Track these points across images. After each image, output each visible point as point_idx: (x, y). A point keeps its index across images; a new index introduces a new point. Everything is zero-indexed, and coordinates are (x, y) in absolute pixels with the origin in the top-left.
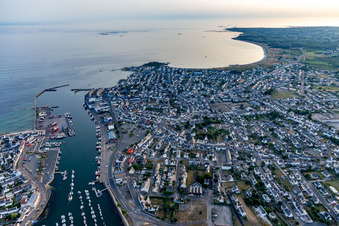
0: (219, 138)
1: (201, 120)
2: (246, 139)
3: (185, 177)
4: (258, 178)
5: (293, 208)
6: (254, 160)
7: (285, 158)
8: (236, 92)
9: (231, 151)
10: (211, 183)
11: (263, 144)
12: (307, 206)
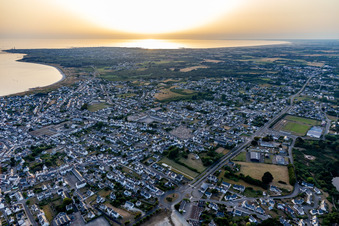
0: (58, 162)
1: (28, 152)
2: (86, 153)
3: (42, 214)
4: (113, 181)
5: (148, 190)
6: (103, 168)
7: (124, 156)
8: (52, 113)
9: (78, 169)
10: (74, 206)
11: (103, 152)
12: (156, 184)
